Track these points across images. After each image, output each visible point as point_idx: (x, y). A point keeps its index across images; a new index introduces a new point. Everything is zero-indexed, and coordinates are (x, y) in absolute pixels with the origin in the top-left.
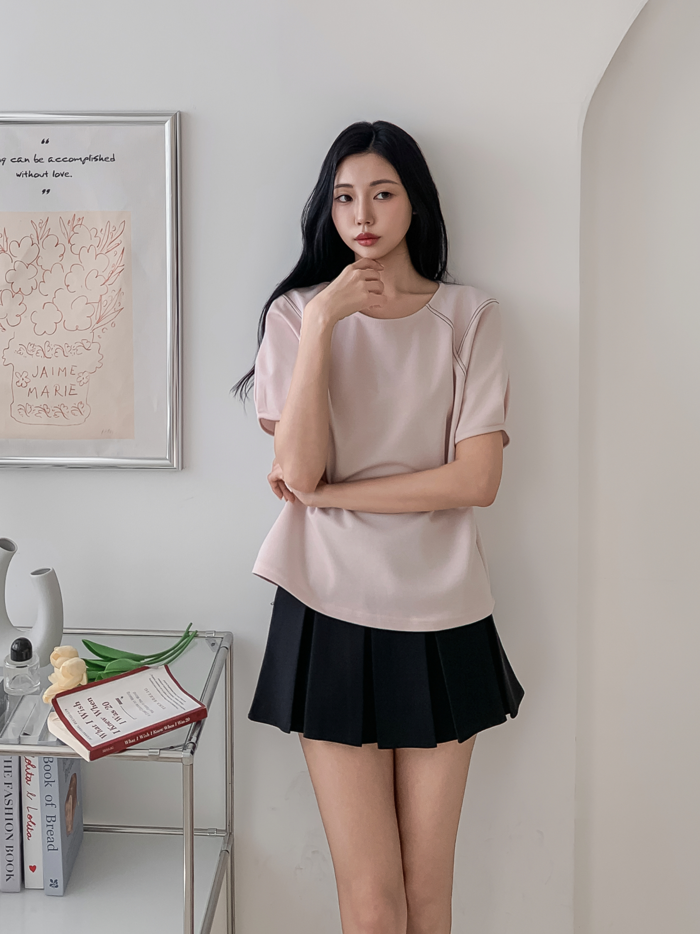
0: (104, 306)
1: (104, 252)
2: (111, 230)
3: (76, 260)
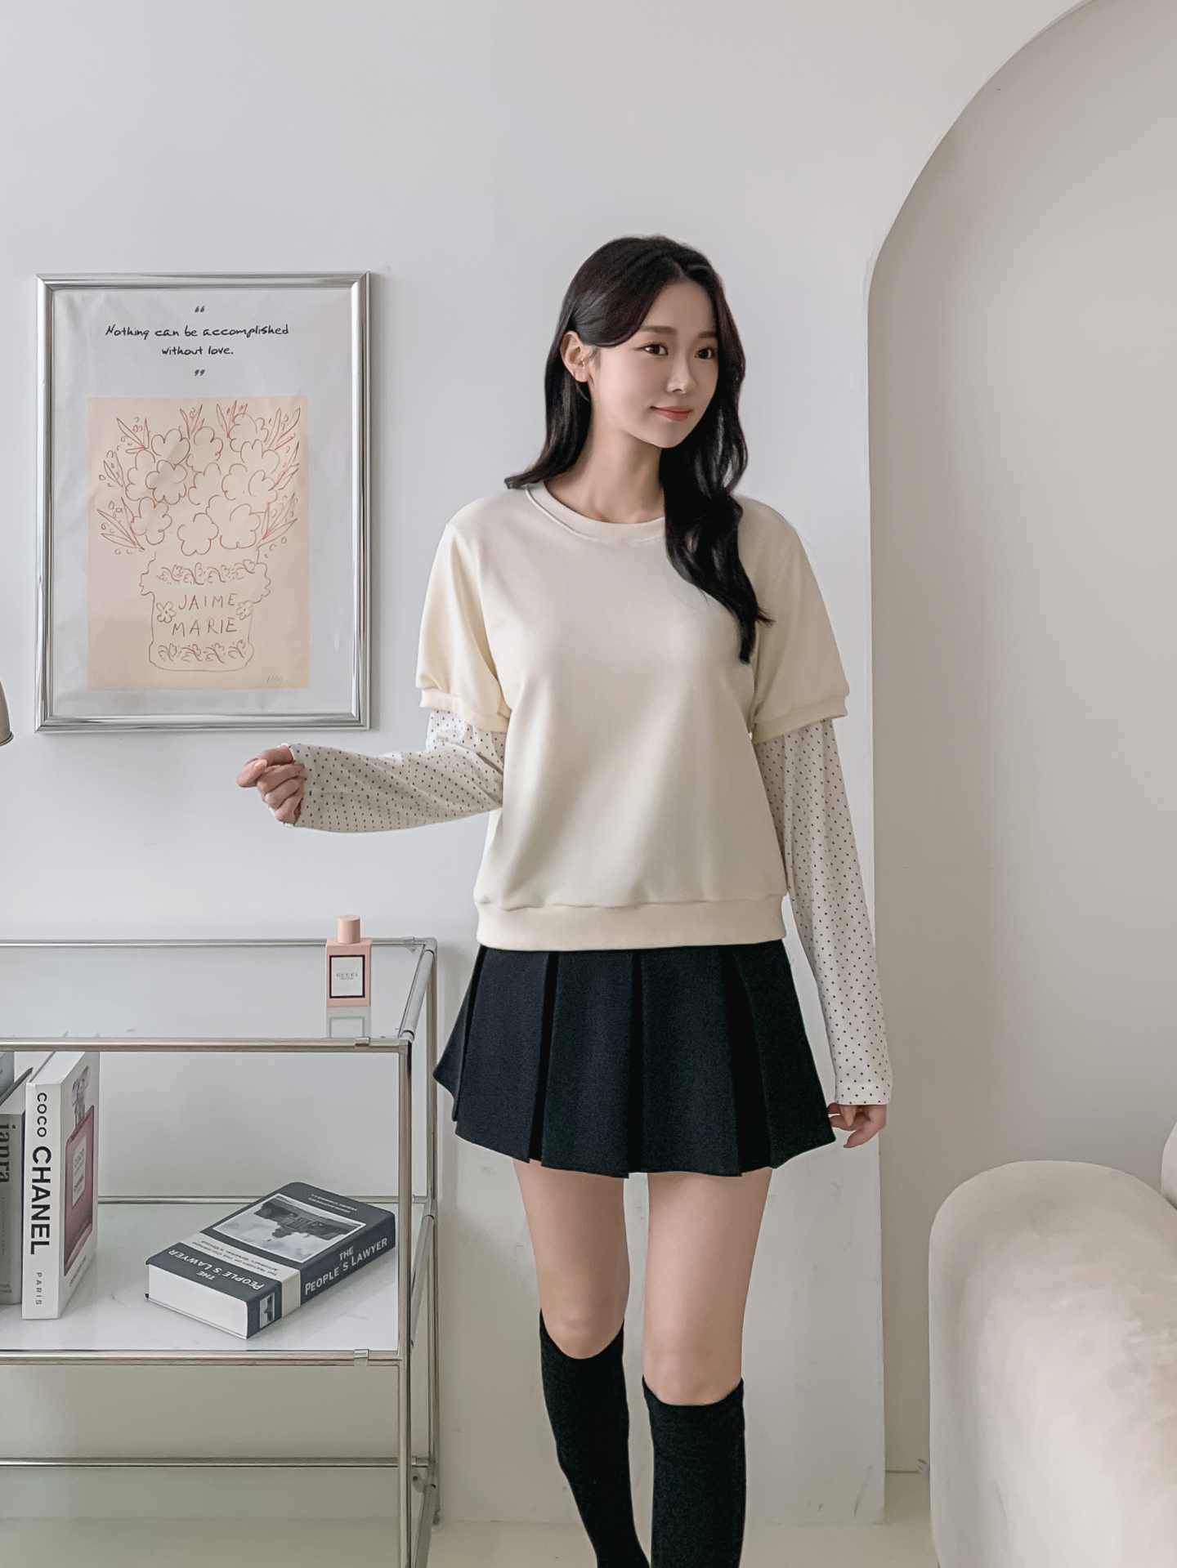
0: (272, 517)
1: (273, 448)
2: (283, 420)
3: (236, 458)
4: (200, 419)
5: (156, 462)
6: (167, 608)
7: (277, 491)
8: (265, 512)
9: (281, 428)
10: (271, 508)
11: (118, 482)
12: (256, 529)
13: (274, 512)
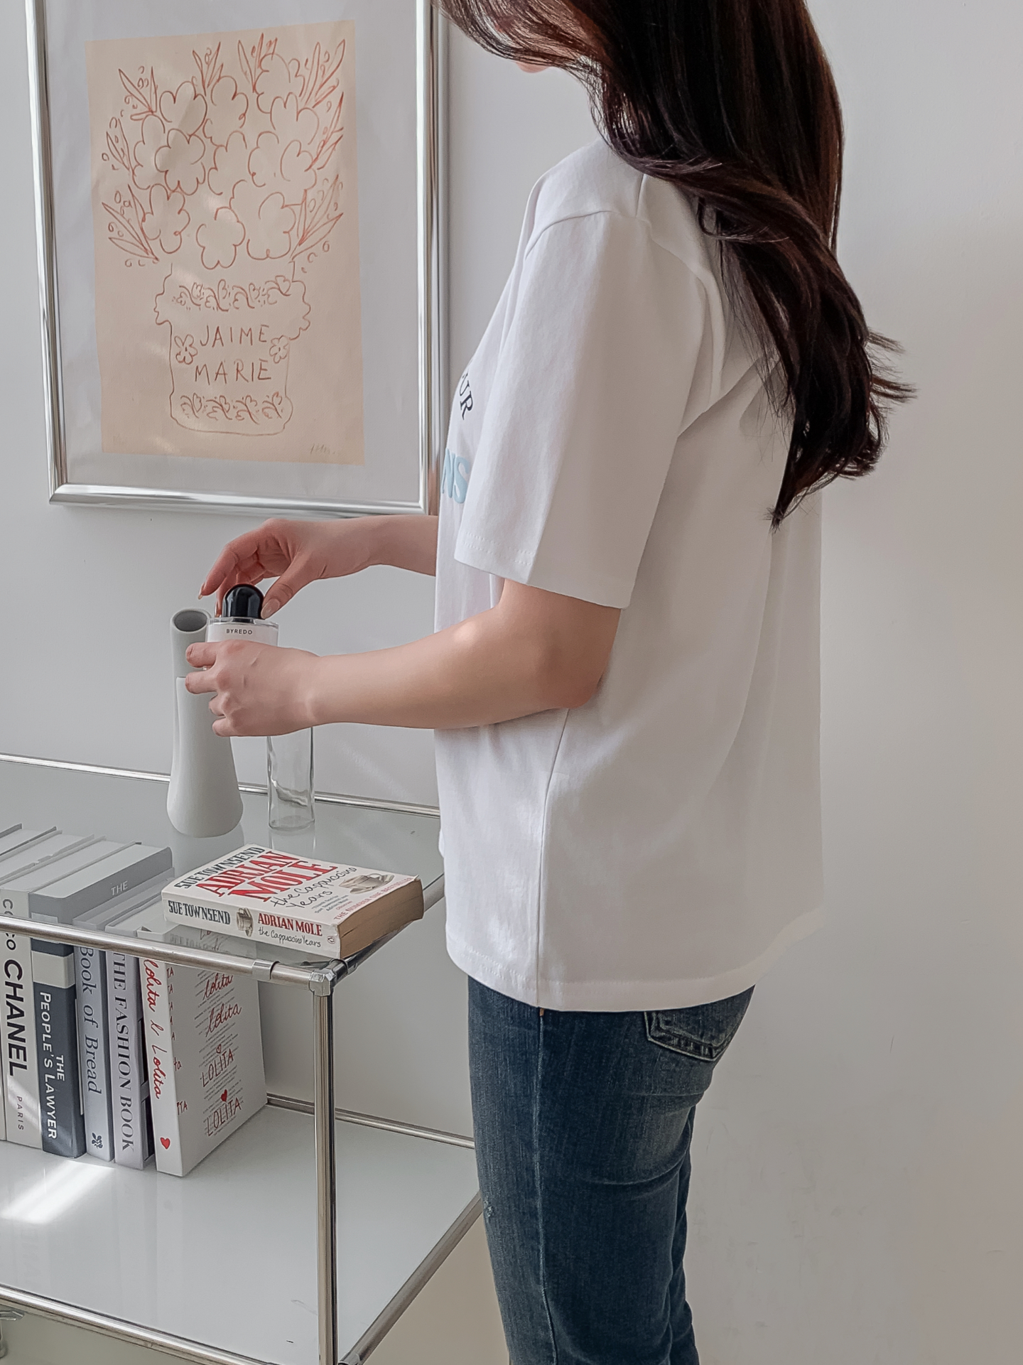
0: (311, 212)
1: (310, 106)
2: (323, 59)
3: (265, 123)
4: (218, 65)
5: (167, 132)
6: (187, 344)
7: (317, 171)
8: (302, 204)
9: (320, 73)
10: (309, 198)
11: (124, 163)
12: (291, 230)
13: (312, 204)
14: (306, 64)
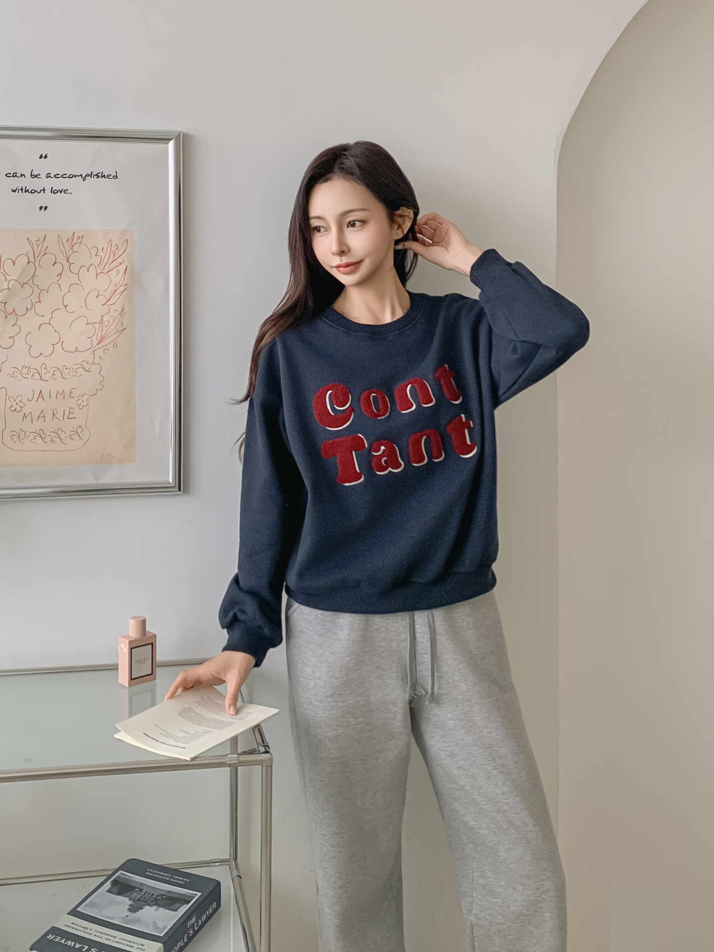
0: (106, 327)
1: (105, 272)
3: (74, 279)
4: (44, 247)
5: (8, 280)
6: (18, 400)
7: (110, 306)
8: (100, 323)
9: (112, 255)
10: (105, 318)
12: (92, 336)
13: (107, 323)
14: (102, 250)
